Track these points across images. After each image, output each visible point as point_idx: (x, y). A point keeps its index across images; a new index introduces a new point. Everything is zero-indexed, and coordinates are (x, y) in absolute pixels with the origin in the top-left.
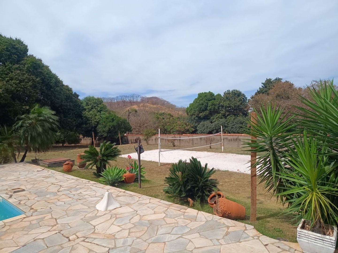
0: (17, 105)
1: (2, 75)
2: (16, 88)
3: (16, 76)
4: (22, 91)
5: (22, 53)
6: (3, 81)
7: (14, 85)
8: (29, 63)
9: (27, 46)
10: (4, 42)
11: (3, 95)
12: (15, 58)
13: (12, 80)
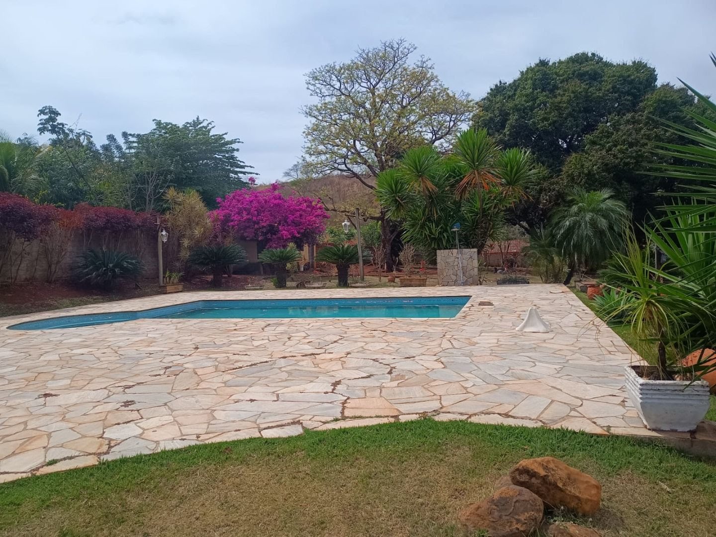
0: (625, 190)
1: (601, 140)
2: (622, 159)
3: (624, 137)
4: (632, 163)
5: (642, 87)
6: (601, 150)
7: (620, 156)
8: (651, 105)
9: (654, 70)
10: (609, 77)
11: (597, 177)
12: (628, 100)
13: (615, 146)
